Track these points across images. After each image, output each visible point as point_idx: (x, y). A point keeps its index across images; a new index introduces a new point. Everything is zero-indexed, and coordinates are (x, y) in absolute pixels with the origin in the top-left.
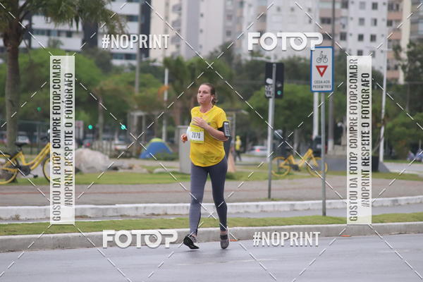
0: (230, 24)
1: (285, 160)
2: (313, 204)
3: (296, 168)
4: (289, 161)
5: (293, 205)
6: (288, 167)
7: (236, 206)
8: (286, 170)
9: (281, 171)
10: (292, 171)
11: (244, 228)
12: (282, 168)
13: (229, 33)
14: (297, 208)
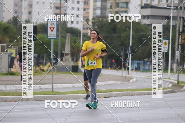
0: (16, 8)
1: (38, 67)
2: (49, 86)
3: (43, 70)
4: (40, 68)
5: (40, 86)
6: (39, 70)
7: (15, 87)
8: (39, 71)
9: (37, 72)
10: (41, 72)
11: (17, 96)
12: (37, 70)
13: (16, 12)
14: (42, 88)
